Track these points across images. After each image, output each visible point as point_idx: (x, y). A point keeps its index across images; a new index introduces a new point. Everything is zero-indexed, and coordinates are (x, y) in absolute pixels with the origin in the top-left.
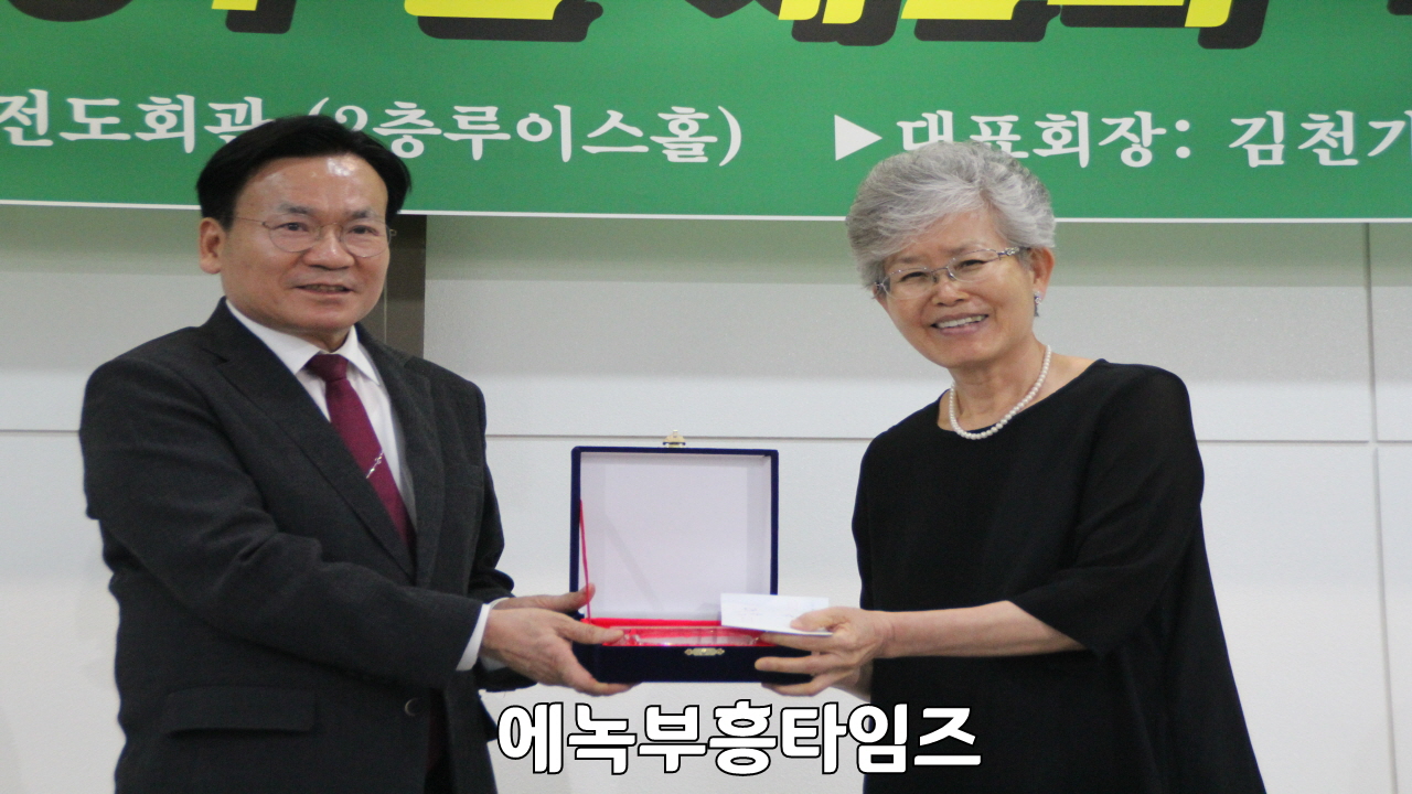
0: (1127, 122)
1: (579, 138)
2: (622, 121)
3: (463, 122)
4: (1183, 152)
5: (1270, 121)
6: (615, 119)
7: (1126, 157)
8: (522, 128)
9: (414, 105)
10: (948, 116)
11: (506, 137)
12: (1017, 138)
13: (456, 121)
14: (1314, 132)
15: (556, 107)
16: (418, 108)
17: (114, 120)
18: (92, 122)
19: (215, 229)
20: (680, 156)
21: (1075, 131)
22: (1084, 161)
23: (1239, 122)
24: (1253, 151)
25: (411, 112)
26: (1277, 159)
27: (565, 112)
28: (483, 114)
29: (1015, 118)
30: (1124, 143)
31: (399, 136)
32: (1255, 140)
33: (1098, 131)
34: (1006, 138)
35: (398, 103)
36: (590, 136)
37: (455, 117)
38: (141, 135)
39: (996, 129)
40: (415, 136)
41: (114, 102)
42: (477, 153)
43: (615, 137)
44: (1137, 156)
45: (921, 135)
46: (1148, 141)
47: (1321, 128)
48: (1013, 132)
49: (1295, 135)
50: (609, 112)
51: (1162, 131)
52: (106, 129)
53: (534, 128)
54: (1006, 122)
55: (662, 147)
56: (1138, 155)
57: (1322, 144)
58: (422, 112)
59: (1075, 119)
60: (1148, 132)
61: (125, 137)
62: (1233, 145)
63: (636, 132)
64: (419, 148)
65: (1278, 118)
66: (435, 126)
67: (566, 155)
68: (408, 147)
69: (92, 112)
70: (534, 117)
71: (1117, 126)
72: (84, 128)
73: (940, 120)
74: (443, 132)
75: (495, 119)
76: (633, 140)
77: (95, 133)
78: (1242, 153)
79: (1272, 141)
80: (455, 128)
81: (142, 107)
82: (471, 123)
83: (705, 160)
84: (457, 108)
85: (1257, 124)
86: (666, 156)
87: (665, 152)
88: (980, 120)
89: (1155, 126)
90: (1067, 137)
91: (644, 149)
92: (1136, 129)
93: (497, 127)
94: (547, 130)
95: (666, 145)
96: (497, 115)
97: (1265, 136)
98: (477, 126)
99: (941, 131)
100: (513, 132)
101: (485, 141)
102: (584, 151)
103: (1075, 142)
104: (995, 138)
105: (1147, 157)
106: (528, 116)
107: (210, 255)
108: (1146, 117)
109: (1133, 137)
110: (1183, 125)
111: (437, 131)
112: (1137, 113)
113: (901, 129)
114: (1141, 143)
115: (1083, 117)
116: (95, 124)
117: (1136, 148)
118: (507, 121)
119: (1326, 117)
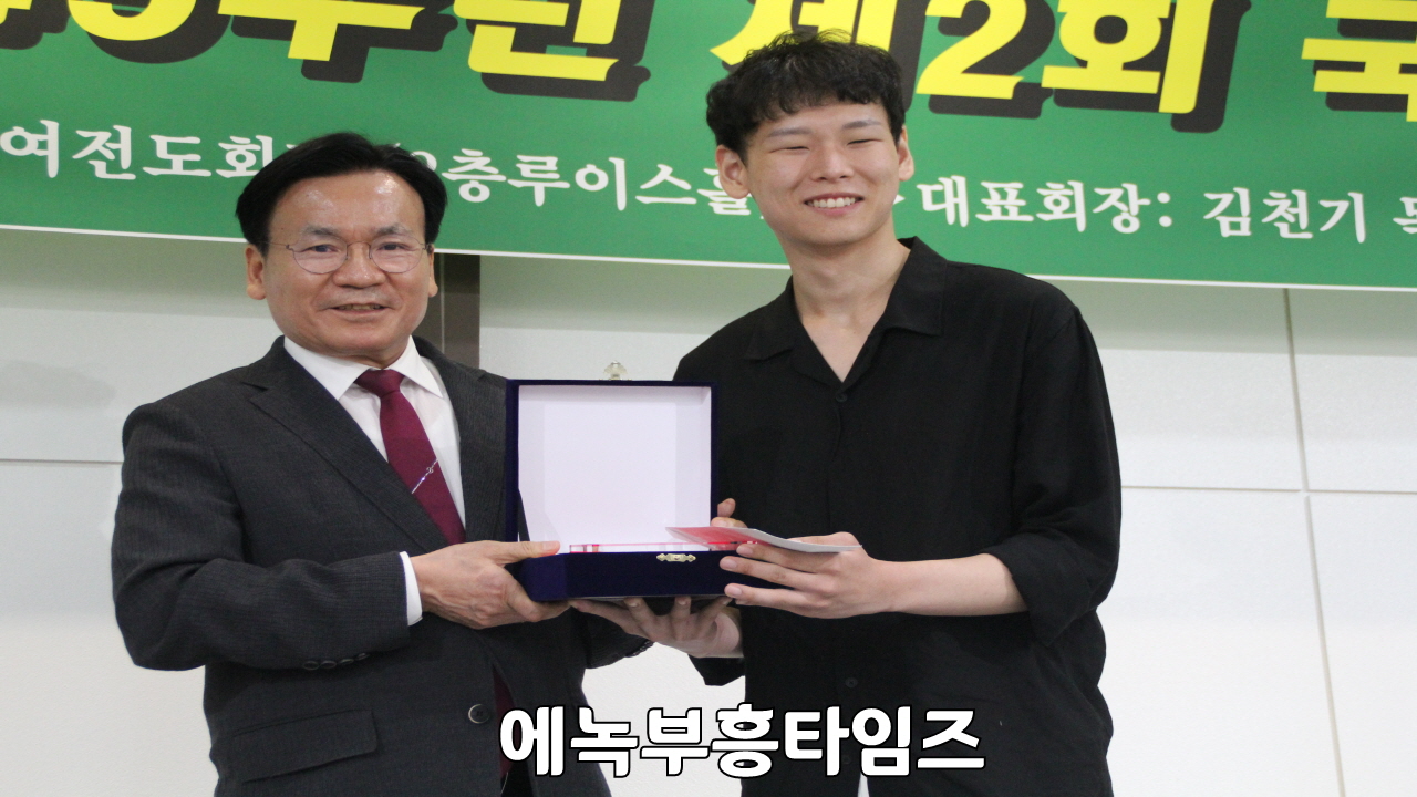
0: (1116, 193)
1: (633, 190)
2: (672, 175)
3: (525, 170)
4: (1165, 221)
5: (1237, 197)
6: (665, 173)
7: (1117, 223)
8: (580, 177)
9: (480, 153)
10: (961, 181)
11: (566, 185)
12: (1022, 203)
13: (519, 170)
14: (1275, 208)
15: (612, 159)
16: (484, 155)
17: (196, 157)
18: (174, 158)
19: (257, 257)
20: (725, 209)
21: (1072, 198)
22: (1081, 226)
23: (1211, 196)
24: (1225, 222)
25: (476, 160)
26: (1245, 231)
27: (619, 164)
28: (544, 163)
29: (1020, 185)
30: (1114, 211)
31: (467, 181)
32: (1226, 213)
33: (1092, 200)
34: (1013, 202)
35: (464, 151)
36: (644, 187)
37: (518, 165)
38: (221, 172)
39: (1003, 194)
40: (481, 182)
41: (195, 140)
42: (539, 199)
43: (665, 189)
44: (1126, 223)
45: (938, 197)
46: (1135, 210)
47: (1279, 204)
48: (1019, 197)
49: (1259, 210)
50: (660, 166)
51: (1146, 202)
52: (187, 165)
53: (592, 179)
54: (1013, 188)
55: (707, 200)
56: (1128, 222)
57: (1281, 219)
58: (488, 160)
59: (1071, 188)
60: (1135, 202)
61: (206, 173)
62: (1208, 216)
63: (685, 185)
64: (485, 193)
65: (1244, 193)
66: (500, 173)
67: (621, 203)
68: (475, 192)
69: (173, 148)
70: (591, 168)
71: (1107, 196)
72: (167, 164)
73: (955, 184)
74: (508, 178)
75: (555, 169)
76: (681, 193)
77: (177, 169)
78: (1215, 224)
79: (1239, 214)
80: (518, 176)
81: (223, 145)
82: (533, 171)
83: (747, 213)
84: (520, 157)
85: (1227, 199)
86: (711, 208)
87: (711, 204)
88: (990, 186)
89: (1141, 195)
90: (1066, 204)
91: (692, 201)
92: (1124, 199)
93: (557, 176)
94: (603, 180)
95: (711, 198)
96: (557, 165)
97: (1233, 210)
98: (539, 174)
99: (956, 195)
100: (571, 180)
101: (546, 189)
102: (638, 202)
103: (1072, 209)
104: (1002, 202)
105: (1135, 225)
106: (583, 166)
107: (256, 280)
108: (1132, 189)
109: (1121, 206)
110: (1164, 198)
111: (502, 178)
112: (1125, 185)
113: (920, 192)
114: (1129, 211)
115: (1078, 187)
116: (178, 161)
117: (1125, 216)
118: (566, 172)
119: (1283, 195)
